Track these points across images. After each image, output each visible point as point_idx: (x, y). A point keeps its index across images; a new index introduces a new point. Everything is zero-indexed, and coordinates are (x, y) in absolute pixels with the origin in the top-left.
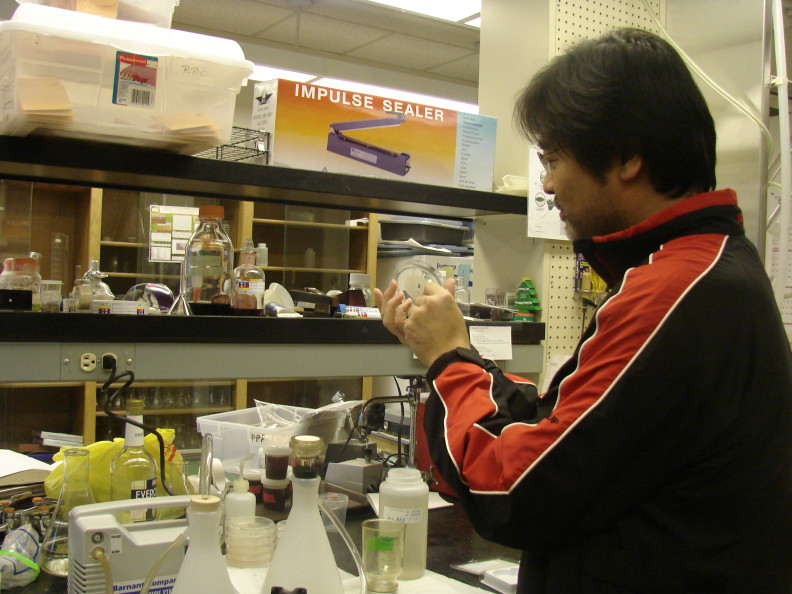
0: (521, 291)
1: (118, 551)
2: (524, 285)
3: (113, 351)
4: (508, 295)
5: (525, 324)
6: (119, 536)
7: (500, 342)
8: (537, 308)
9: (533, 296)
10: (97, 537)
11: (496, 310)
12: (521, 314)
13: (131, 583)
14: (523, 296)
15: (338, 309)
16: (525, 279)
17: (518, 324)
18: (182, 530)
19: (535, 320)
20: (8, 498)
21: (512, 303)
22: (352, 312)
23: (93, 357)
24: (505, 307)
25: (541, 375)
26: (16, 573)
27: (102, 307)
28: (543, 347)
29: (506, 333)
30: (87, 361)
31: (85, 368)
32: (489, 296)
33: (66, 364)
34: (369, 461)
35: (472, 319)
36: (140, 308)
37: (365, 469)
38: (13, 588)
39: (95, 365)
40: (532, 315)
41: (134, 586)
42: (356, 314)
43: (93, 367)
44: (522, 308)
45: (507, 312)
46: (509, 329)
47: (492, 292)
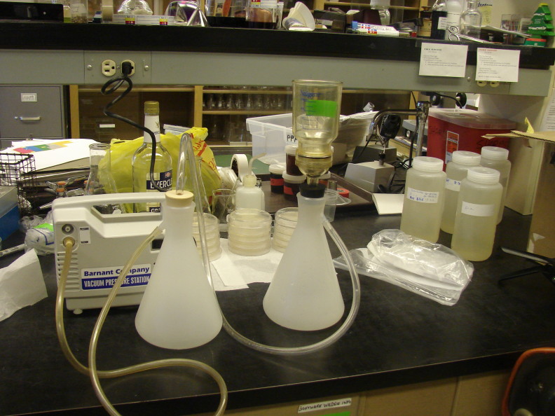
0: (536, 17)
1: (87, 242)
2: (540, 10)
3: (131, 58)
4: (523, 21)
5: (534, 49)
6: (87, 229)
7: (508, 64)
8: (550, 34)
9: (548, 22)
10: (68, 228)
11: (509, 34)
12: (533, 40)
13: (101, 270)
14: (538, 21)
15: (350, 25)
16: (542, 4)
17: (528, 48)
18: (157, 224)
19: (546, 45)
20: (66, 179)
21: (525, 29)
22: (363, 29)
23: (113, 63)
24: (519, 33)
25: (546, 99)
26: (47, 244)
27: (128, 20)
28: (551, 72)
29: (514, 56)
30: (107, 67)
31: (106, 73)
32: (504, 22)
33: (90, 69)
34: (382, 164)
35: (482, 41)
36: (162, 21)
37: (378, 170)
38: (47, 255)
39: (114, 70)
40: (545, 40)
41: (104, 273)
42: (367, 30)
43: (112, 72)
44: (535, 34)
45: (519, 37)
46: (518, 52)
47: (508, 18)
